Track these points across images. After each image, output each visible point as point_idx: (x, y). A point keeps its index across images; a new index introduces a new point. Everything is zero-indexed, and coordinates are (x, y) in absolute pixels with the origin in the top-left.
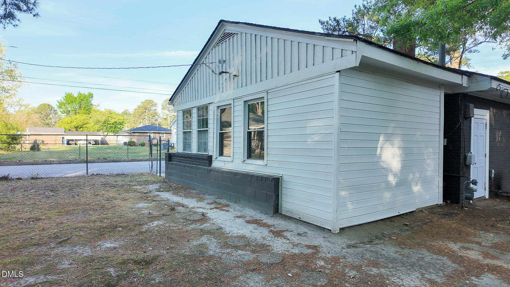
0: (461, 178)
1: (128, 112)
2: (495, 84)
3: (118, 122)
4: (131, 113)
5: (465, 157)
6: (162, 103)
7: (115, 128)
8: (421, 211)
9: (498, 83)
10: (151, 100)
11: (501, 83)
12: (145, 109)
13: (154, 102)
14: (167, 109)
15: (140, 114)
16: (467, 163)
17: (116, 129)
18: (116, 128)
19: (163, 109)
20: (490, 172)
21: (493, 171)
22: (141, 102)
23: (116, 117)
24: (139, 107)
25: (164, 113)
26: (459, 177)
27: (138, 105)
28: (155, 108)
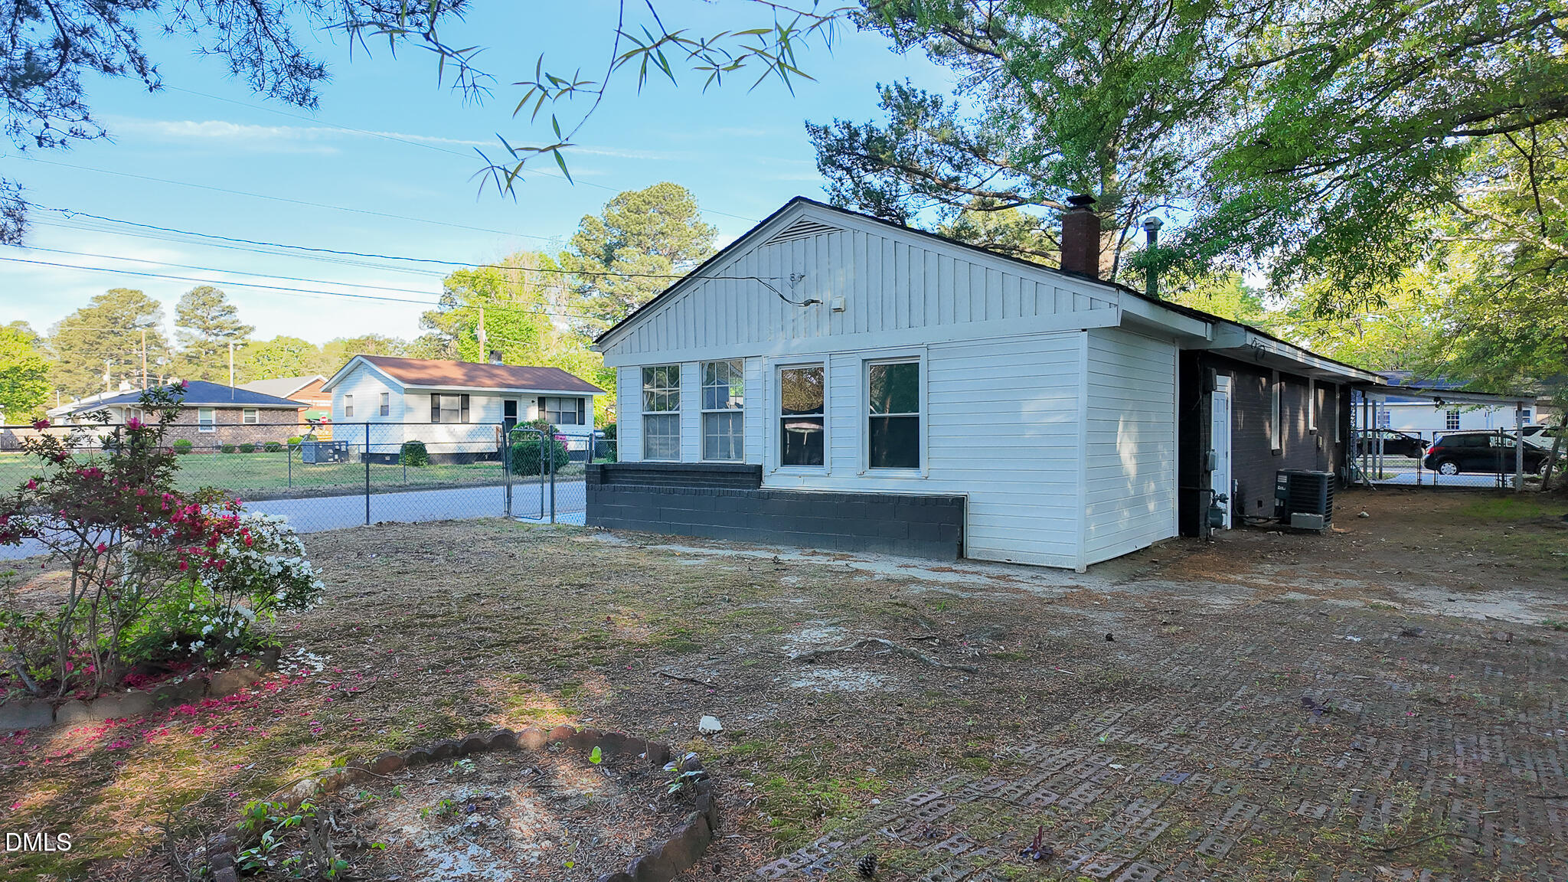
0: (1201, 492)
1: (25, 330)
2: (1250, 338)
3: (27, 368)
4: (43, 334)
5: (1206, 458)
6: (178, 301)
7: (14, 392)
8: (1156, 545)
9: (1253, 336)
10: (136, 292)
11: (1257, 337)
12: (113, 321)
13: (146, 296)
14: (200, 323)
15: (93, 338)
16: (1209, 467)
17: (17, 394)
18: (16, 390)
19: (184, 321)
20: (1233, 483)
21: (1236, 483)
22: (93, 298)
23: (15, 353)
24: (86, 316)
25: (187, 338)
26: (1198, 491)
27: (81, 308)
28: (150, 319)
